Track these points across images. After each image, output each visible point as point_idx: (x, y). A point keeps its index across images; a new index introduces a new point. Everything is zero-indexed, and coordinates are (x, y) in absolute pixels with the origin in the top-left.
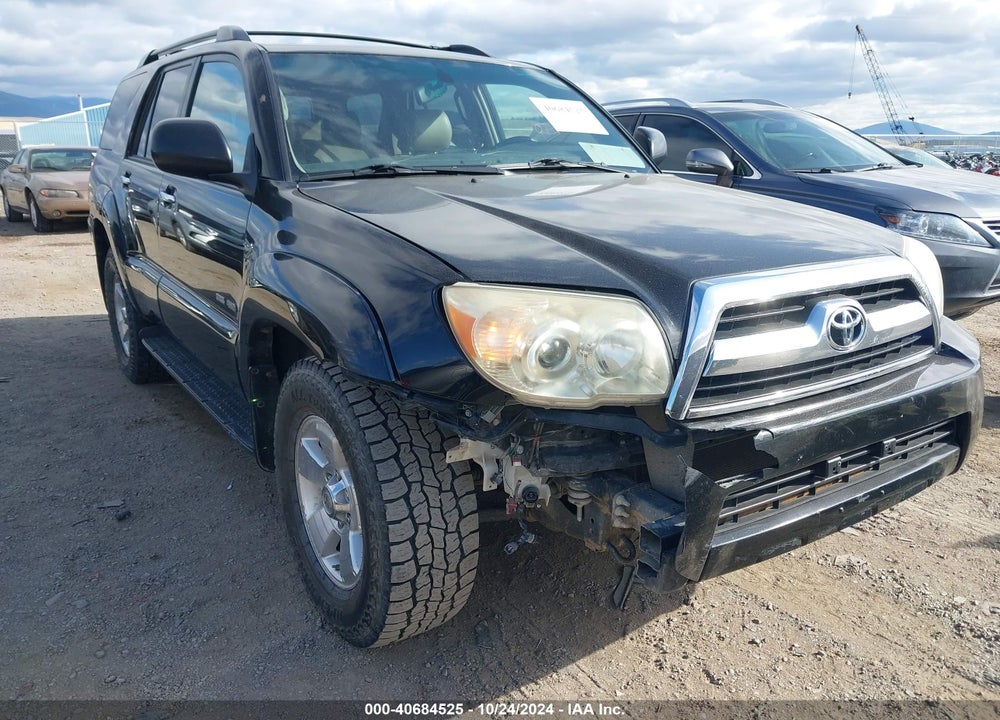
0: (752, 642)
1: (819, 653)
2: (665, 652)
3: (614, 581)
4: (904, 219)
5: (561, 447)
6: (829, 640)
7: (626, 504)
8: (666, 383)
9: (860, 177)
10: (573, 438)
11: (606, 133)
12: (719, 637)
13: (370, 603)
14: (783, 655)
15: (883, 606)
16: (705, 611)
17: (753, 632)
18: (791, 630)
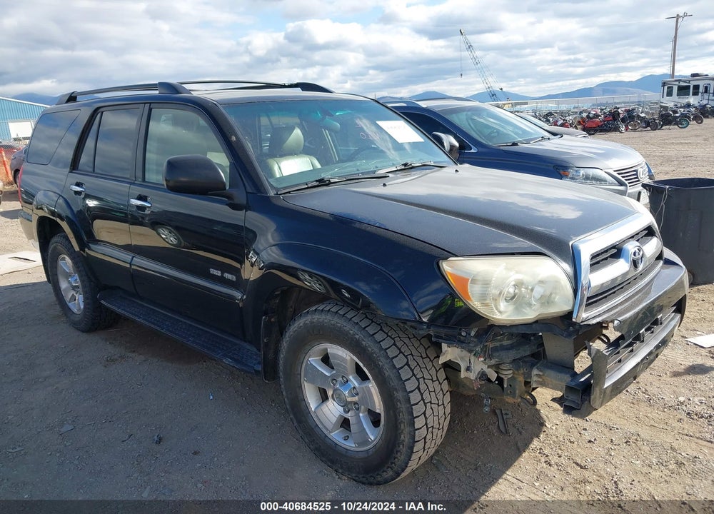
0: (590, 441)
1: (628, 442)
2: (547, 456)
3: (495, 419)
4: (572, 172)
5: (501, 345)
6: (629, 433)
7: (541, 373)
8: (571, 303)
9: (533, 147)
10: (508, 340)
11: (423, 141)
12: (571, 442)
13: (397, 456)
14: (610, 446)
15: (644, 409)
16: (554, 428)
17: (587, 436)
18: (606, 431)
